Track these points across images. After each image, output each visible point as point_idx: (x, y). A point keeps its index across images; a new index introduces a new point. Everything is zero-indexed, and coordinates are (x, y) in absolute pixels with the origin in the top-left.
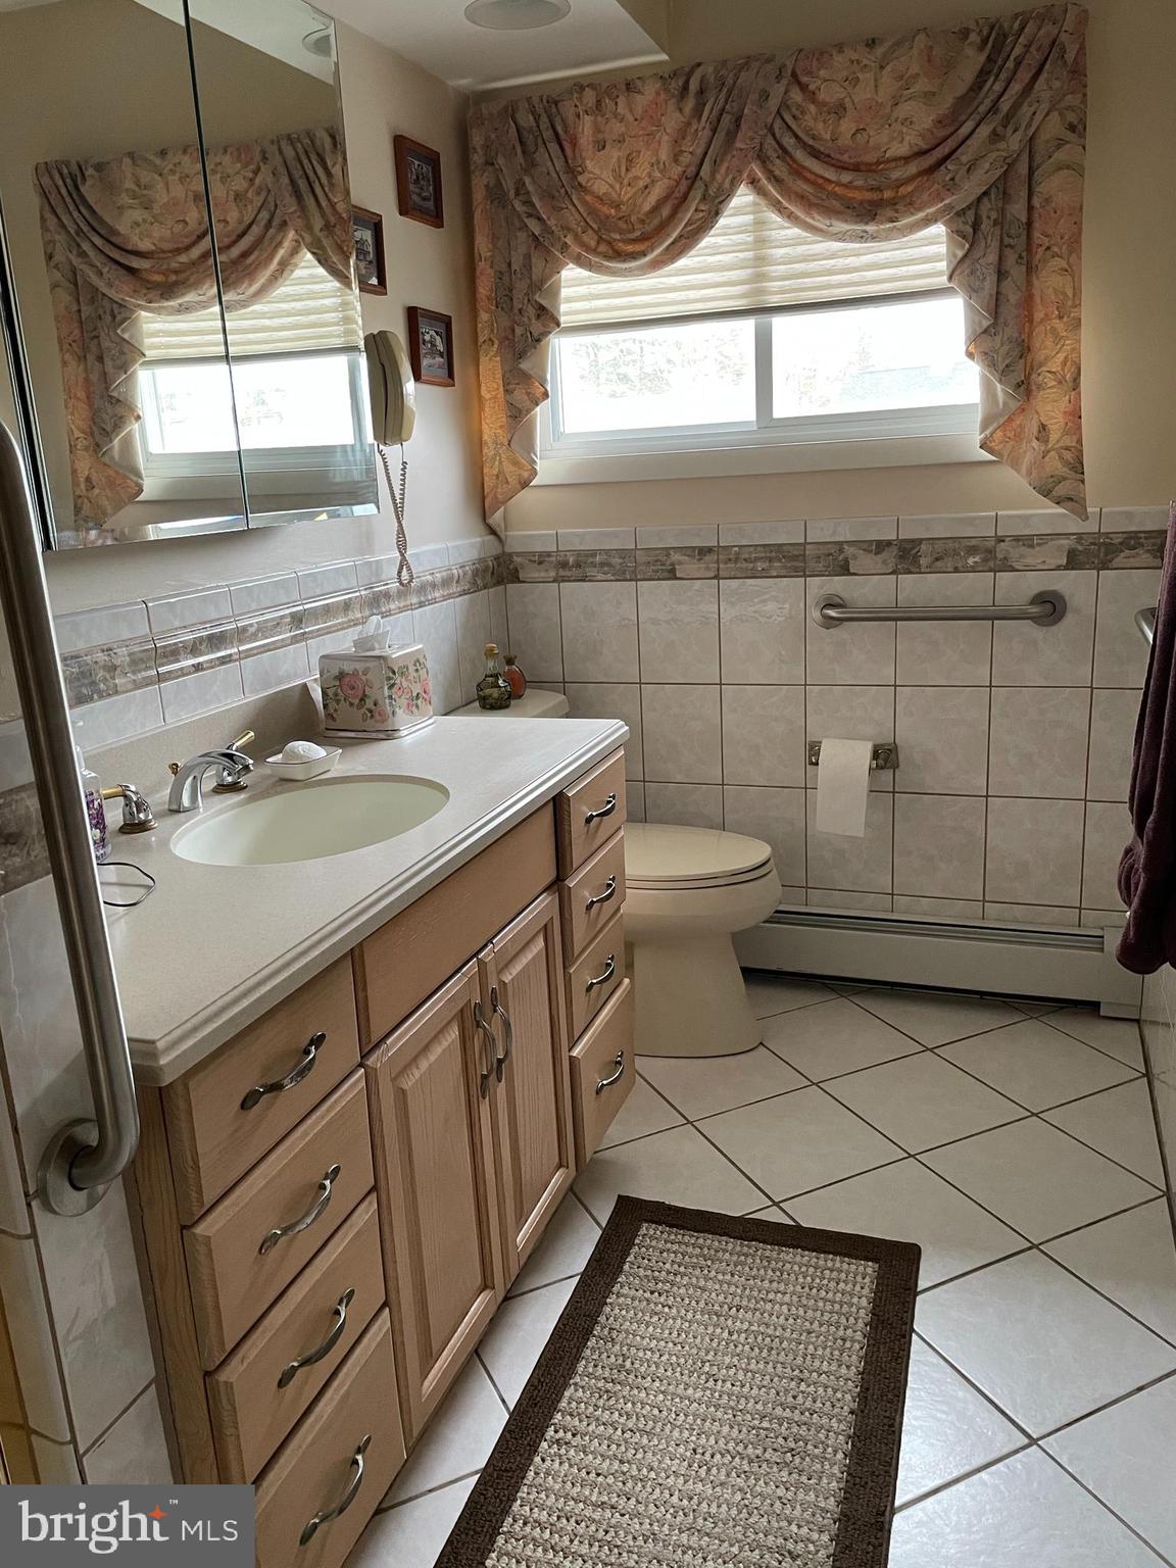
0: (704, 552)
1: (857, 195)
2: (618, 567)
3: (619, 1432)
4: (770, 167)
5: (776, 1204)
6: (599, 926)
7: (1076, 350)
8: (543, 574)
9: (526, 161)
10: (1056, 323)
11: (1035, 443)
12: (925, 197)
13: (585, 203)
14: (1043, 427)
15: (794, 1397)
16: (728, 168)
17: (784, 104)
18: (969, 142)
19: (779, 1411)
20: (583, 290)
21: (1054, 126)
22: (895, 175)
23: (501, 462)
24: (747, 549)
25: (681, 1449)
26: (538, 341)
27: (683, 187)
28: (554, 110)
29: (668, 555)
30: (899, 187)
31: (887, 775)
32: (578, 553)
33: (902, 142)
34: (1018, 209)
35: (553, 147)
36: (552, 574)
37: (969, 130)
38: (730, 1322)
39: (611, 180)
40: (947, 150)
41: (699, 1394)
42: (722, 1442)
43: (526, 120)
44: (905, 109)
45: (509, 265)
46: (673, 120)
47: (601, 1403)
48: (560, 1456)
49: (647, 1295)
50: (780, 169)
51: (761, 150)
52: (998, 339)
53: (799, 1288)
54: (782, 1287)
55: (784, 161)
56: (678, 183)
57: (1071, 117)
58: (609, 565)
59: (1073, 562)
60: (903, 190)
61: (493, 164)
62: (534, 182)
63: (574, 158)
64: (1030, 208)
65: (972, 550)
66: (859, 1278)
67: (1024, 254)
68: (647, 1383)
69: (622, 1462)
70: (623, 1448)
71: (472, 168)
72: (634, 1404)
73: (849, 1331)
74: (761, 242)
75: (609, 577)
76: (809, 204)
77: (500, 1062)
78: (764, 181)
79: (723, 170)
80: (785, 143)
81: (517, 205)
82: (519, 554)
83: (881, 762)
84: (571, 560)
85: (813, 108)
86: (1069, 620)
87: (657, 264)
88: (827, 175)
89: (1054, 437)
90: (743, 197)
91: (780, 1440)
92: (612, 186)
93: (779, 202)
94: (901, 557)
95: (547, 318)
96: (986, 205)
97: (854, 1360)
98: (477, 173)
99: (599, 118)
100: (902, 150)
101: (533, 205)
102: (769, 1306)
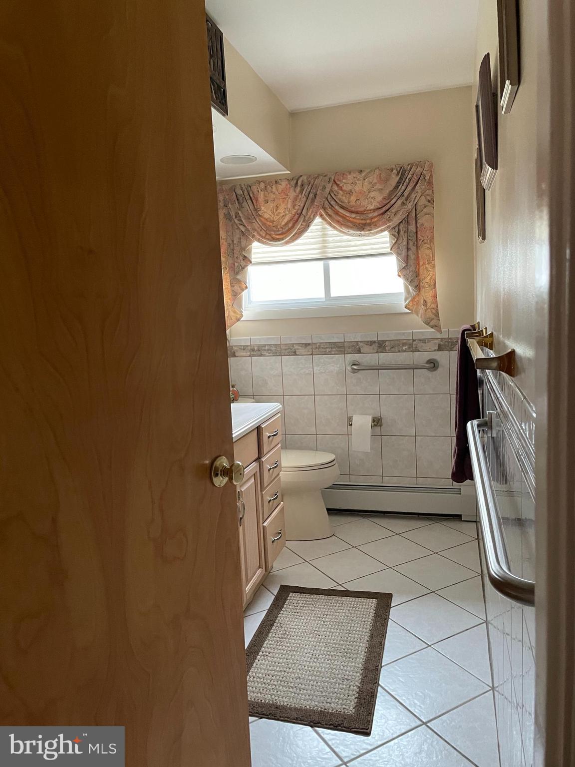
0: (307, 345)
1: (358, 222)
2: (274, 351)
3: (285, 651)
4: (327, 211)
5: (340, 585)
6: (272, 479)
7: (434, 275)
8: (244, 354)
9: (239, 205)
10: (427, 266)
11: (423, 307)
12: (381, 223)
13: (261, 221)
14: (425, 301)
15: (347, 638)
16: (312, 211)
17: (331, 190)
18: (394, 206)
19: (342, 642)
20: (260, 250)
21: (423, 201)
22: (370, 215)
23: (229, 311)
24: (323, 344)
25: (308, 655)
26: (244, 268)
27: (296, 217)
28: (249, 189)
29: (293, 346)
30: (372, 219)
31: (378, 429)
32: (259, 346)
33: (372, 205)
34: (412, 228)
35: (249, 201)
36: (249, 354)
37: (394, 202)
38: (324, 619)
39: (270, 213)
40: (387, 208)
41: (313, 639)
42: (322, 652)
43: (239, 192)
44: (372, 194)
45: (233, 241)
46: (292, 194)
47: (278, 644)
48: (265, 659)
49: (293, 613)
50: (330, 211)
51: (324, 205)
52: (408, 271)
53: (348, 608)
54: (342, 608)
55: (332, 209)
56: (295, 215)
57: (429, 198)
58: (271, 350)
59: (440, 348)
60: (373, 220)
61: (227, 206)
62: (242, 213)
63: (257, 206)
64: (417, 227)
65: (404, 344)
66: (370, 604)
67: (415, 243)
68: (295, 637)
69: (287, 659)
70: (287, 656)
71: (219, 207)
72: (290, 644)
73: (367, 619)
74: (325, 235)
75: (271, 354)
76: (341, 224)
77: (241, 518)
78: (325, 216)
79: (310, 212)
80: (332, 204)
81: (236, 221)
82: (235, 346)
83: (375, 423)
84: (256, 348)
85: (341, 192)
86: (440, 370)
87: (287, 243)
88: (347, 215)
89: (429, 305)
90: (318, 220)
91: (342, 650)
92: (270, 216)
93: (330, 223)
94: (379, 347)
95: (247, 260)
96: (402, 226)
97: (369, 627)
98: (221, 209)
99: (266, 192)
100: (372, 207)
101: (242, 221)
102: (338, 614)
